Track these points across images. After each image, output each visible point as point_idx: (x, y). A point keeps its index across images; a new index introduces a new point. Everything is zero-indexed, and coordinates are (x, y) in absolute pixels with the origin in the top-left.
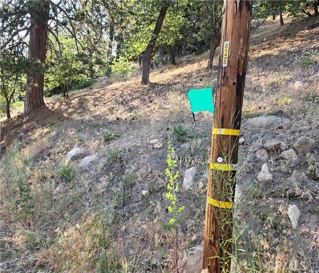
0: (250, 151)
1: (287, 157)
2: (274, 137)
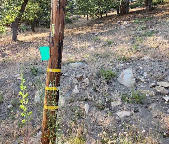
0: (70, 79)
1: (85, 82)
2: (80, 73)
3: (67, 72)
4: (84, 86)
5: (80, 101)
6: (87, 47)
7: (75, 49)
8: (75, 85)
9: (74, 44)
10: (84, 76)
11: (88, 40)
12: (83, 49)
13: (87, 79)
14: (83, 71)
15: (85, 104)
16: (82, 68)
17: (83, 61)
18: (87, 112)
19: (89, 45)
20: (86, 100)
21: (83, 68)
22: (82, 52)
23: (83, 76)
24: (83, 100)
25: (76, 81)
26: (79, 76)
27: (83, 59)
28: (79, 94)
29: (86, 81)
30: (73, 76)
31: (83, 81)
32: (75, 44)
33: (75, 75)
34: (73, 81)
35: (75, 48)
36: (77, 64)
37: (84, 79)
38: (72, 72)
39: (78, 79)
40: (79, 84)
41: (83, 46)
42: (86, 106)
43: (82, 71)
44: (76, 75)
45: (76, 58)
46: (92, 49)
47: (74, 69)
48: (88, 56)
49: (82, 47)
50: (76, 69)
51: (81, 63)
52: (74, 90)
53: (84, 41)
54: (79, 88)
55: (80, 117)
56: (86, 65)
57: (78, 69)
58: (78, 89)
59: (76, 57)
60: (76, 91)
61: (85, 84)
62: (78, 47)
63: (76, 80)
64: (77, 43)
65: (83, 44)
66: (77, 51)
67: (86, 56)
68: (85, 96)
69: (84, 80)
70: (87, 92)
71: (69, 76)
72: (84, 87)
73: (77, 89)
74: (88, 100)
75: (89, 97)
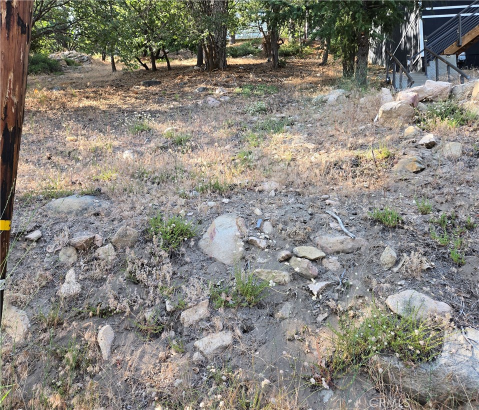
0: (50, 251)
1: (103, 256)
2: (87, 228)
3: (39, 227)
4: (98, 270)
5: (83, 318)
6: (110, 150)
7: (69, 153)
8: (69, 268)
9: (69, 138)
10: (99, 237)
11: (116, 127)
12: (97, 154)
13: (109, 246)
14: (97, 223)
15: (99, 327)
16: (93, 212)
17: (97, 193)
18: (105, 353)
19: (116, 143)
20: (105, 314)
21: (97, 214)
22: (94, 164)
23: (94, 237)
24: (94, 315)
25: (69, 257)
26: (81, 238)
27: (96, 186)
28: (81, 296)
29: (106, 253)
30: (63, 238)
31: (96, 254)
32: (72, 138)
33: (67, 237)
34: (62, 257)
35: (71, 149)
36: (74, 203)
37: (98, 247)
38: (57, 227)
39: (77, 250)
40: (81, 263)
41: (98, 144)
42: (105, 334)
43: (92, 221)
44: (71, 236)
45: (74, 183)
46: (127, 155)
47: (64, 216)
48: (114, 175)
49: (96, 149)
50: (71, 218)
51: (88, 199)
52: (65, 285)
53: (101, 131)
54: (81, 277)
55: (81, 372)
56: (106, 204)
57: (80, 218)
58: (79, 281)
59: (74, 180)
60: (70, 286)
61: (102, 263)
62: (81, 148)
63: (71, 251)
64: (77, 136)
65: (97, 141)
66: (78, 160)
67: (108, 176)
68: (100, 301)
69: (100, 252)
70: (107, 287)
71: (45, 241)
72: (97, 273)
73: (74, 281)
74: (111, 312)
75: (112, 303)
